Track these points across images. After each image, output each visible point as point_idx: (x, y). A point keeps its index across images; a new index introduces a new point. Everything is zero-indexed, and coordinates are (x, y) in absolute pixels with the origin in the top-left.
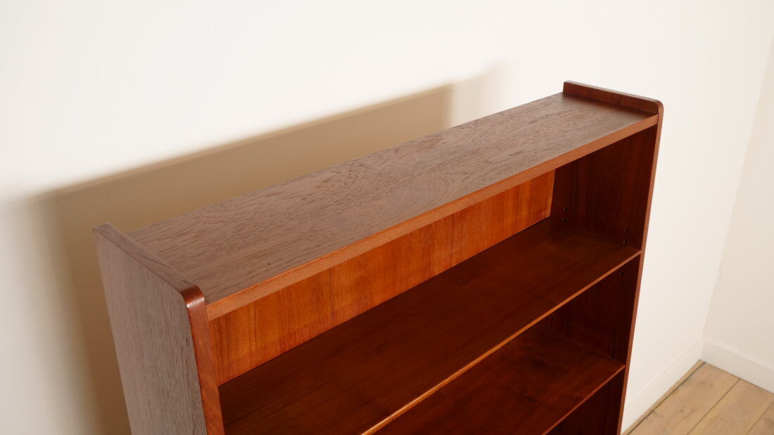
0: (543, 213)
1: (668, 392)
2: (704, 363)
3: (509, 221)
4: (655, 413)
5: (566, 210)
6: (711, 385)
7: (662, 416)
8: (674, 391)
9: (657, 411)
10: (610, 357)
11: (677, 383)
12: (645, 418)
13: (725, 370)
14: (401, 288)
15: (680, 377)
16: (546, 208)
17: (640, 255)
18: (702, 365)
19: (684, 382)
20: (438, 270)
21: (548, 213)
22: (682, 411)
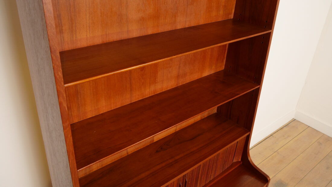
0: (230, 16)
1: (279, 129)
2: (295, 120)
3: (214, 14)
4: (273, 136)
5: (240, 14)
6: (297, 128)
7: (276, 137)
8: (282, 129)
9: (273, 135)
10: (254, 82)
11: (283, 126)
12: (269, 137)
13: (304, 123)
14: (161, 30)
15: (285, 124)
16: (231, 14)
17: (271, 32)
18: (294, 120)
19: (286, 126)
20: (179, 27)
21: (232, 16)
22: (284, 136)
